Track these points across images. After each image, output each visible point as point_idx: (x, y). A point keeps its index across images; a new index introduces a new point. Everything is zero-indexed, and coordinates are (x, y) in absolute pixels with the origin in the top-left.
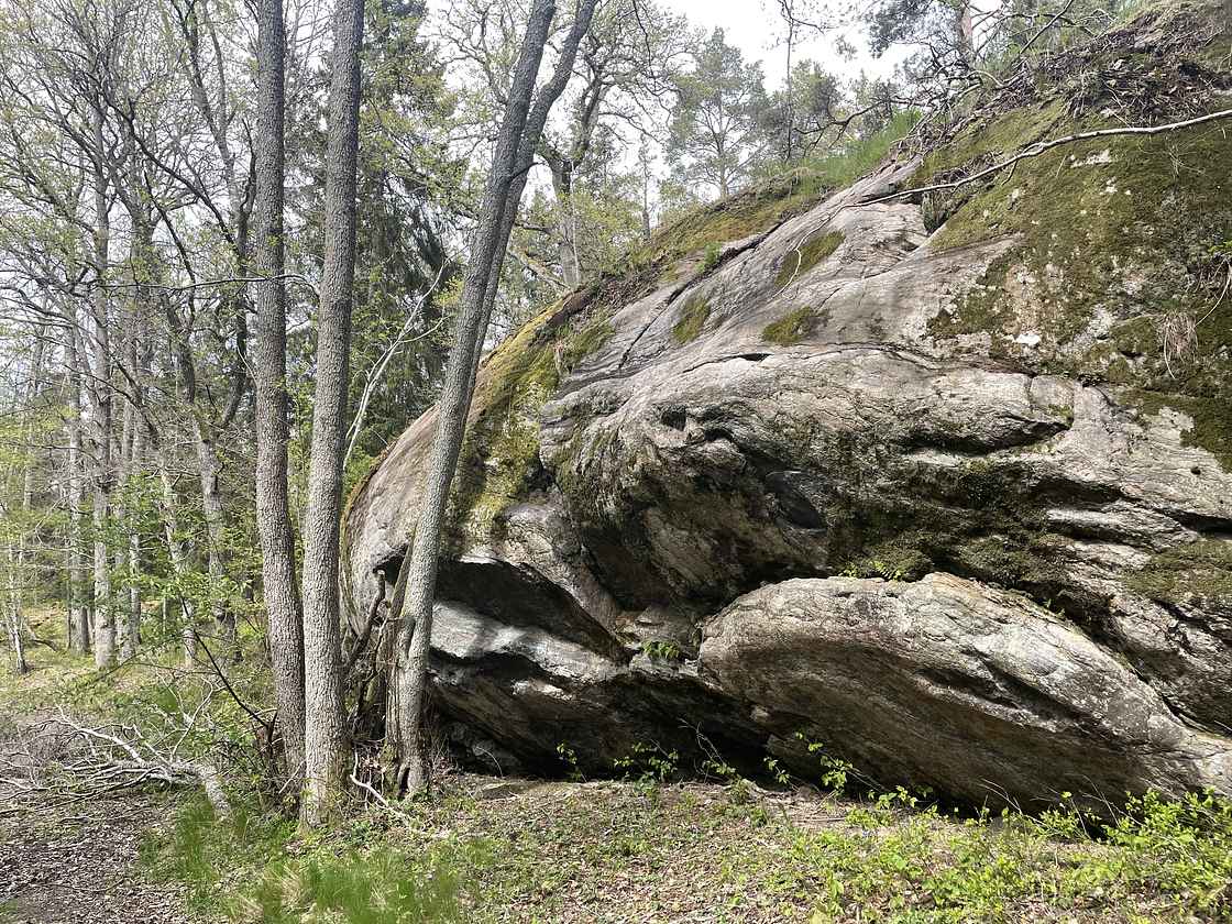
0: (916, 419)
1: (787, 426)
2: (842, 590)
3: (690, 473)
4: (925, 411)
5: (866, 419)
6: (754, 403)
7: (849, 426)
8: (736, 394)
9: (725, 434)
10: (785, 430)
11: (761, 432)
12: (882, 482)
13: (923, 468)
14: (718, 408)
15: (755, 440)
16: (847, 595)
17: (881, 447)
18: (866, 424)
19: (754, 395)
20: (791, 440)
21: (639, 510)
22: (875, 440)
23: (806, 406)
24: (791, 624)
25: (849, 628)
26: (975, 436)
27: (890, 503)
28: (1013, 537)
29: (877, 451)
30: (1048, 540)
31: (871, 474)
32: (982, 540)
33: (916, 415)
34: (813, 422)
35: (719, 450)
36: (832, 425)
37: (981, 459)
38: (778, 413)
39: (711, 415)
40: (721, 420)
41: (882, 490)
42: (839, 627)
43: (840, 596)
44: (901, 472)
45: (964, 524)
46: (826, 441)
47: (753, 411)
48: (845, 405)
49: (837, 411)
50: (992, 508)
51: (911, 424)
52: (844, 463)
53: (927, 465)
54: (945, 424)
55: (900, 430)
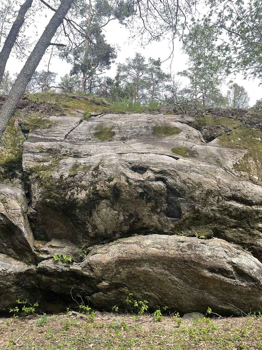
0: (235, 192)
1: (189, 183)
2: (182, 240)
3: (140, 190)
4: (240, 190)
5: (220, 188)
6: (180, 173)
7: (213, 189)
8: (174, 168)
9: (164, 180)
10: (188, 185)
11: (179, 183)
12: (214, 208)
13: (231, 206)
14: (166, 171)
15: (175, 185)
16: (182, 242)
17: (220, 197)
18: (219, 189)
19: (181, 170)
20: (189, 188)
21: (98, 199)
22: (220, 194)
23: (200, 178)
24: (153, 250)
25: (182, 253)
26: (252, 200)
27: (212, 214)
28: (245, 230)
29: (219, 198)
30: (256, 232)
31: (212, 205)
32: (234, 230)
33: (236, 191)
34: (200, 185)
35: (159, 185)
36: (206, 187)
37: (249, 207)
38: (188, 178)
39: (161, 172)
40: (165, 175)
41: (213, 210)
42: (177, 252)
43: (180, 242)
44: (223, 206)
45: (232, 224)
46: (202, 191)
47: (178, 175)
48: (214, 182)
49: (210, 183)
50: (244, 221)
51: (234, 193)
52: (204, 199)
53: (233, 205)
54: (244, 195)
55: (229, 194)
